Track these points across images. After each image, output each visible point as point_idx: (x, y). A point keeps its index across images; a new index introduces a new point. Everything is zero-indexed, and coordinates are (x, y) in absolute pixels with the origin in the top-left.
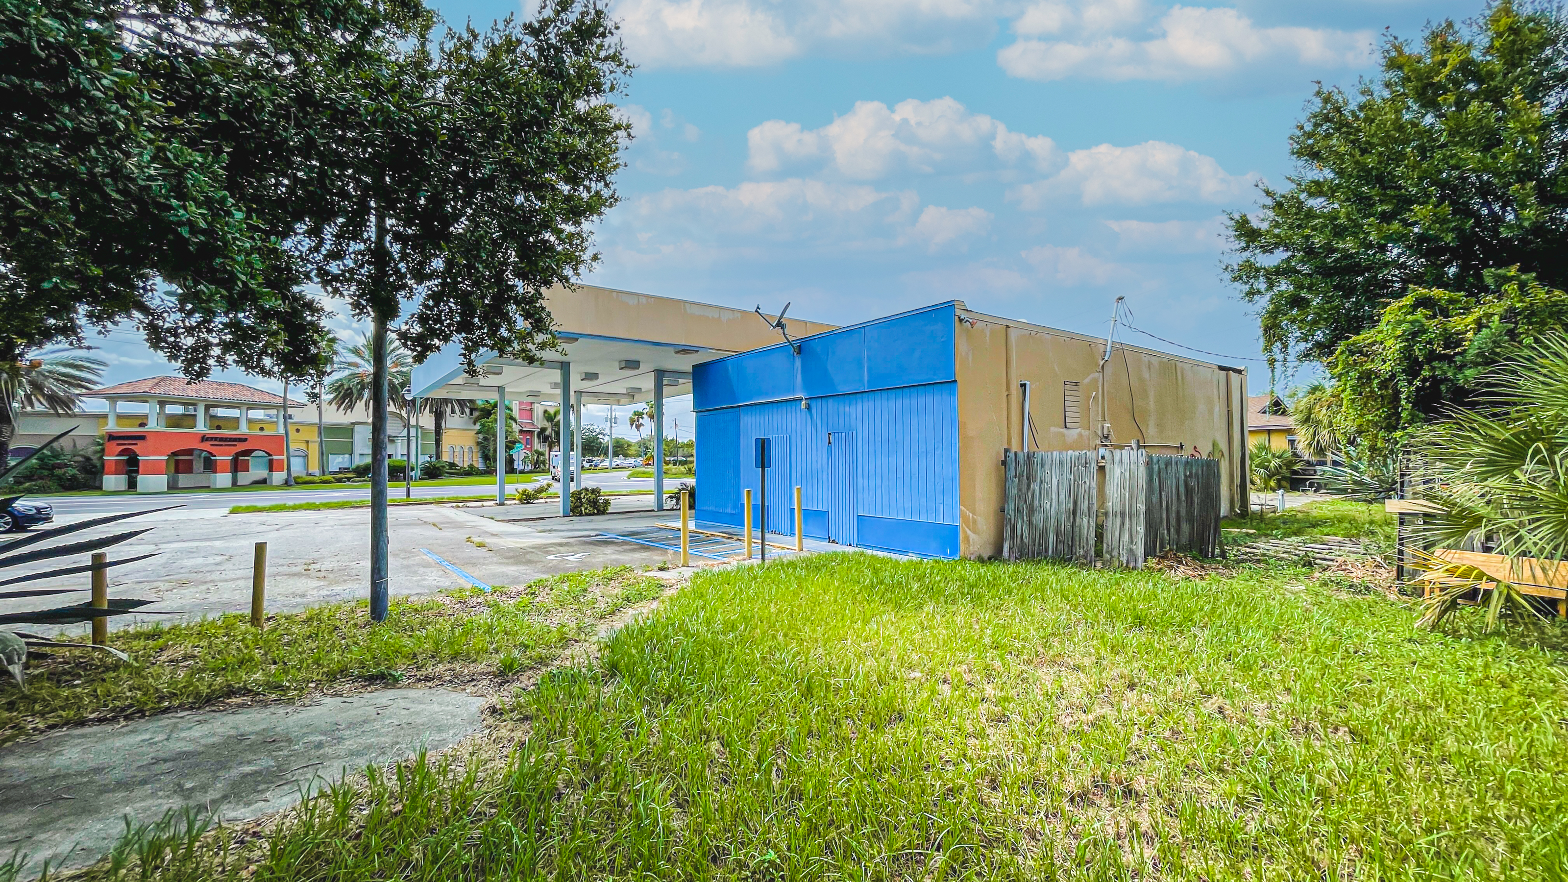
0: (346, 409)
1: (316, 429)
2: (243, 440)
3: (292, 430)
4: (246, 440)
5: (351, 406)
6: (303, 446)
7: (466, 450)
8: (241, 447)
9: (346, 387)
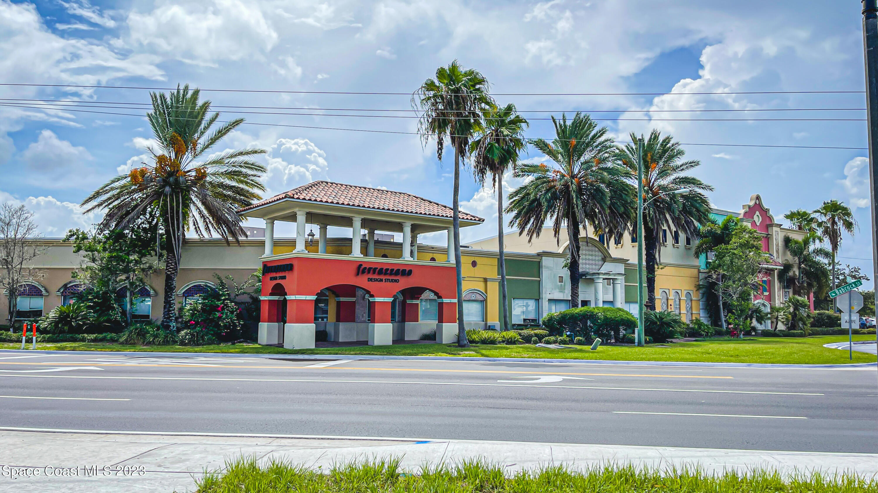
0: (531, 233)
1: (495, 262)
2: (406, 272)
3: (466, 262)
4: (410, 273)
5: (537, 229)
6: (480, 286)
7: (683, 298)
8: (404, 283)
9: (532, 197)
